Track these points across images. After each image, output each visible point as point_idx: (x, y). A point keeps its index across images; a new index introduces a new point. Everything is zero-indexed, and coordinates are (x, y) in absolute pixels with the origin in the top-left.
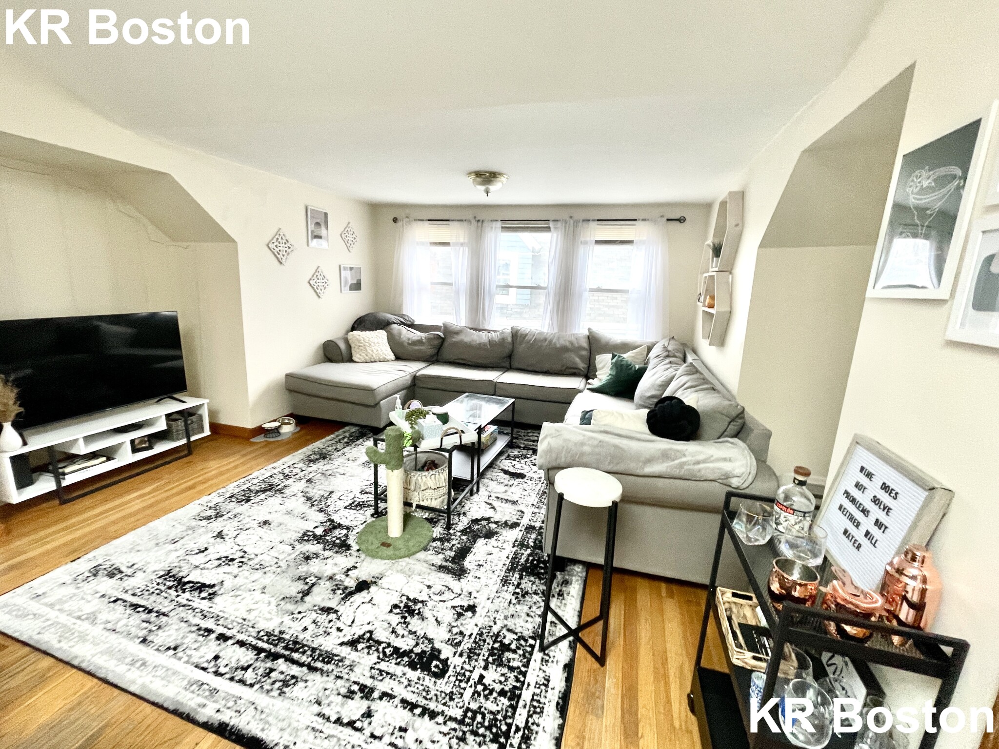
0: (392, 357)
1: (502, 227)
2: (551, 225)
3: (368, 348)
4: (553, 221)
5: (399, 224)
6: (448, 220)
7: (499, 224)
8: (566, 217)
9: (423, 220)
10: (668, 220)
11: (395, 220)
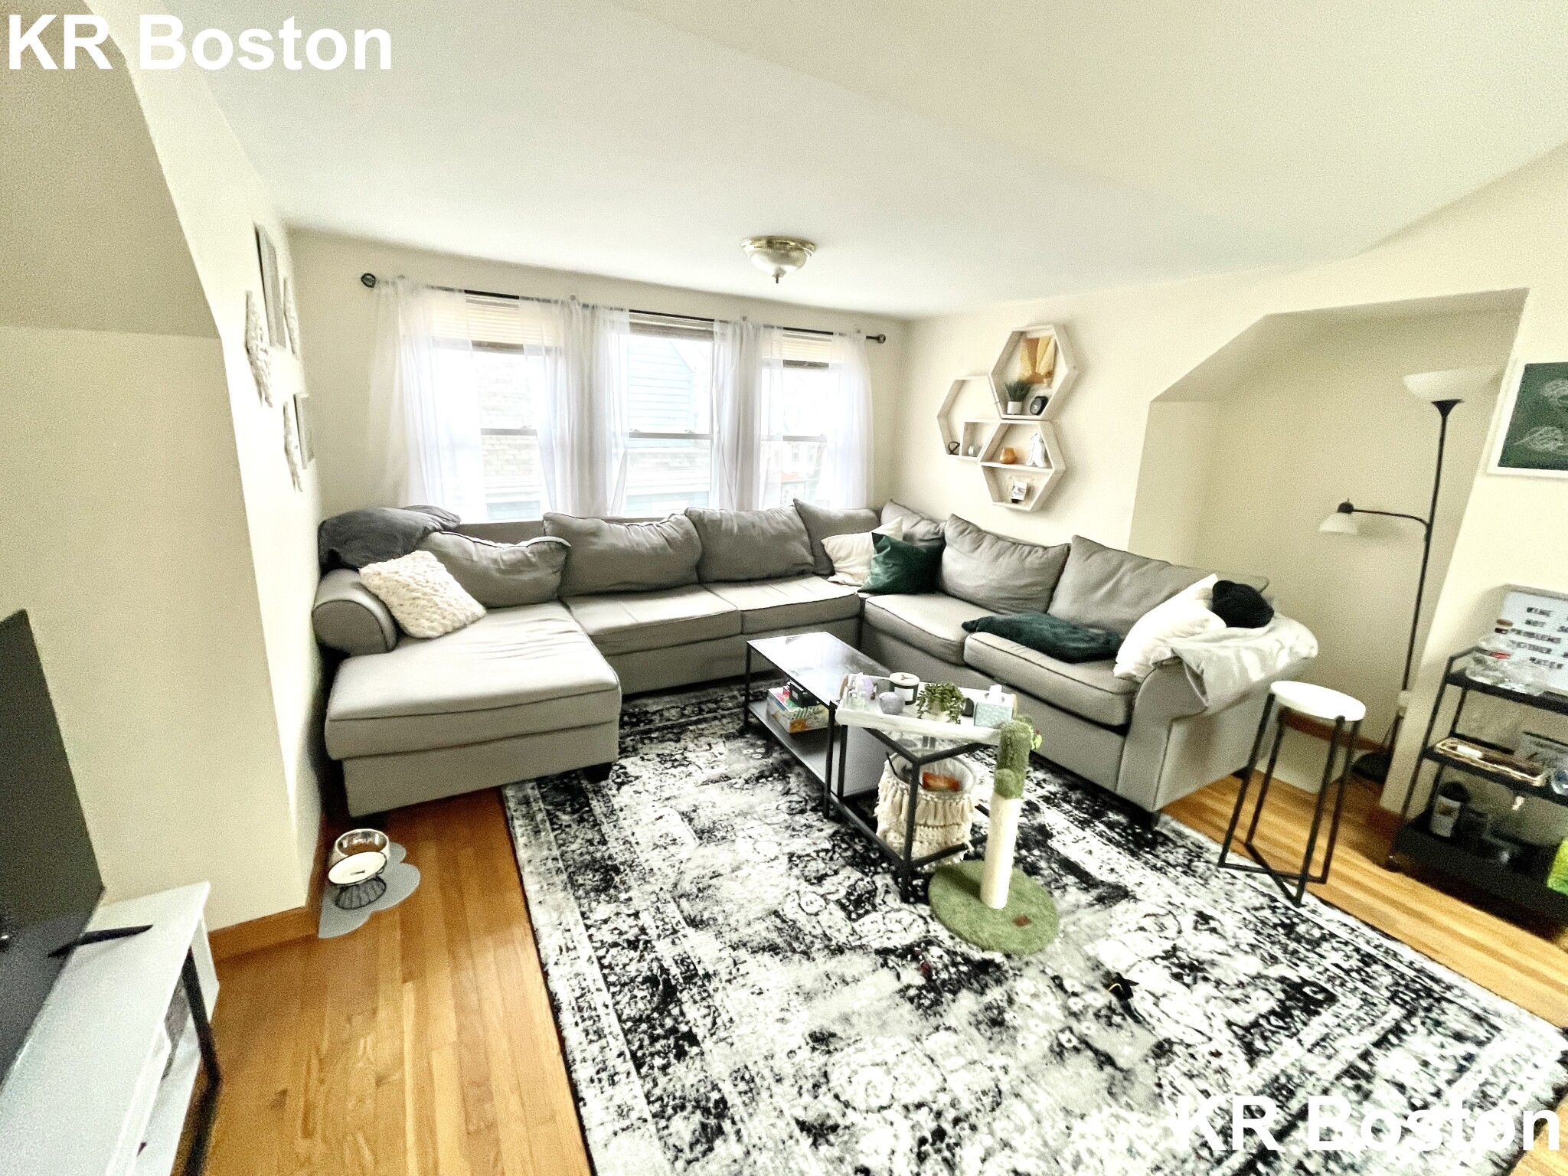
0: (479, 609)
1: (632, 324)
2: (716, 327)
3: (436, 599)
4: (721, 321)
5: (381, 290)
6: (517, 298)
7: (626, 318)
8: (737, 318)
9: (451, 290)
10: (868, 338)
11: (369, 280)
